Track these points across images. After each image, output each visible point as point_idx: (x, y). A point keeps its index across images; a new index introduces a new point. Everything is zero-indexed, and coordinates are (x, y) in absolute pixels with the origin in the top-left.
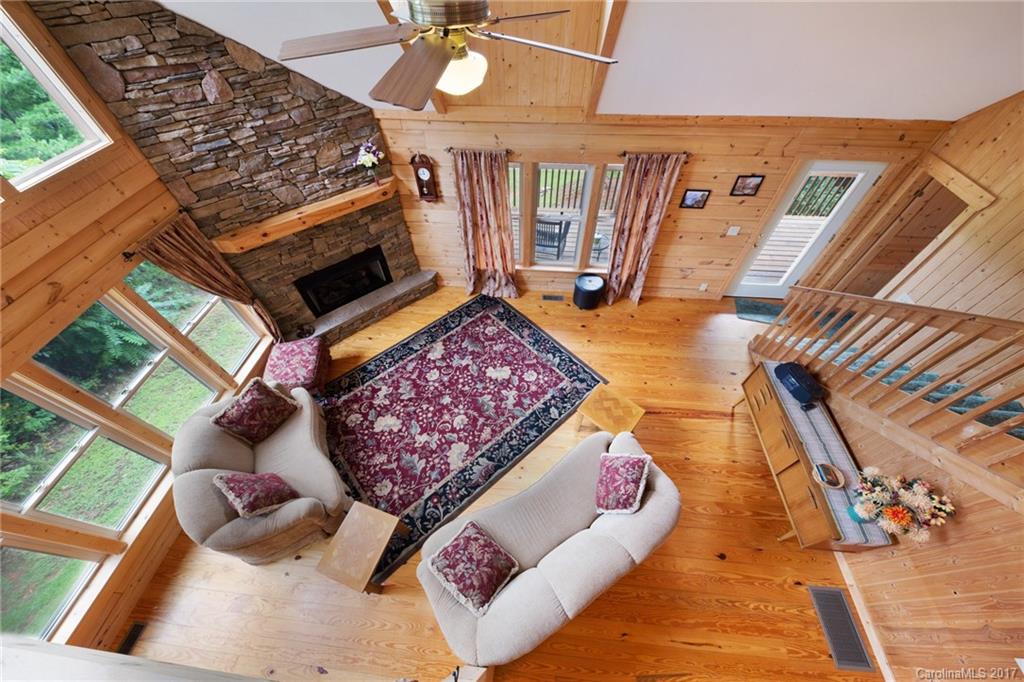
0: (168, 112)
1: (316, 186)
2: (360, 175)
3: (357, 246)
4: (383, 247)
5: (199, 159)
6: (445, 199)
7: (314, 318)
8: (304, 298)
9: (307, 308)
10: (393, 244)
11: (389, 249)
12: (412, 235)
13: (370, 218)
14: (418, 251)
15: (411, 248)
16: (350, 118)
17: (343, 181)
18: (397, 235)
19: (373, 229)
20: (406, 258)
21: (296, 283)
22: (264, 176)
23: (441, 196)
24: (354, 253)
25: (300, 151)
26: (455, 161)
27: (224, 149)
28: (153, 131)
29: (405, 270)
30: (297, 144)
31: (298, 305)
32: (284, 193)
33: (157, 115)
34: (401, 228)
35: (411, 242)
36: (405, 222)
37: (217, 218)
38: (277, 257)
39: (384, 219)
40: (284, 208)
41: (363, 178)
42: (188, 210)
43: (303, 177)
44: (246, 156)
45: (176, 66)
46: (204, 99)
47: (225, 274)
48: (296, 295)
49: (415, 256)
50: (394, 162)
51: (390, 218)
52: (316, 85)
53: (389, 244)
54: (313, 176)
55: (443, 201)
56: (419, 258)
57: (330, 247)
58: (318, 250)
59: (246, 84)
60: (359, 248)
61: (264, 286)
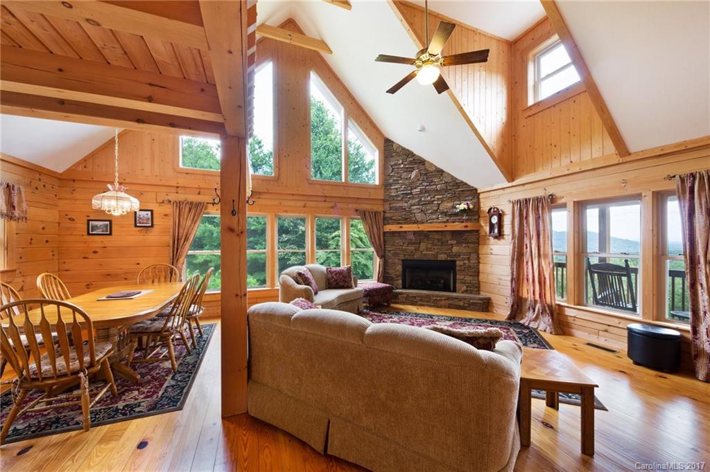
0: (398, 180)
1: (434, 217)
2: (458, 218)
3: (442, 255)
4: (458, 263)
5: (398, 196)
6: (505, 236)
7: (401, 287)
8: (403, 271)
9: (400, 278)
10: (464, 264)
11: (461, 266)
12: (481, 265)
13: (455, 242)
14: (482, 277)
15: (477, 273)
16: (463, 191)
17: (448, 218)
18: (469, 259)
19: (455, 249)
20: (471, 278)
21: (403, 261)
22: (415, 207)
23: (503, 235)
24: (439, 259)
25: (434, 201)
26: (513, 207)
27: (407, 194)
28: (391, 185)
29: (467, 287)
30: (434, 197)
31: (397, 273)
32: (419, 216)
33: (394, 180)
34: (473, 256)
35: (478, 268)
36: (478, 254)
37: (391, 218)
38: (402, 244)
39: (464, 245)
40: (416, 222)
41: (459, 219)
42: (384, 212)
43: (430, 211)
44: (413, 198)
45: (407, 168)
46: (410, 178)
47: (379, 239)
48: (400, 268)
49: (479, 281)
50: (481, 216)
51: (468, 247)
52: (453, 177)
53: (461, 263)
54: (435, 212)
55: (503, 238)
56: (481, 283)
57: (427, 249)
58: (421, 249)
59: (426, 174)
60: (442, 257)
61: (390, 255)
